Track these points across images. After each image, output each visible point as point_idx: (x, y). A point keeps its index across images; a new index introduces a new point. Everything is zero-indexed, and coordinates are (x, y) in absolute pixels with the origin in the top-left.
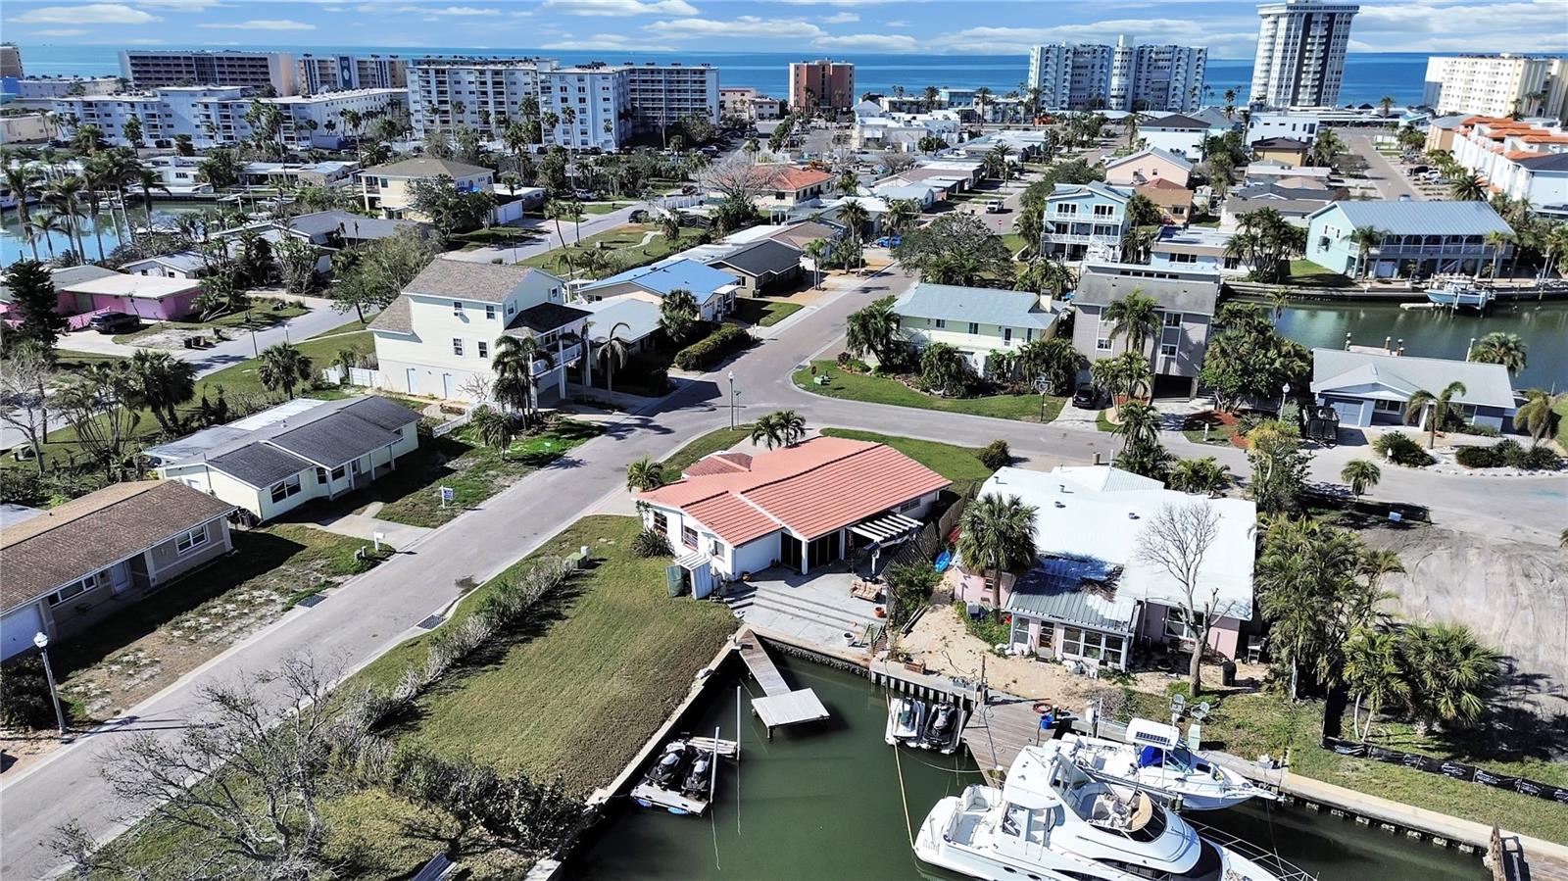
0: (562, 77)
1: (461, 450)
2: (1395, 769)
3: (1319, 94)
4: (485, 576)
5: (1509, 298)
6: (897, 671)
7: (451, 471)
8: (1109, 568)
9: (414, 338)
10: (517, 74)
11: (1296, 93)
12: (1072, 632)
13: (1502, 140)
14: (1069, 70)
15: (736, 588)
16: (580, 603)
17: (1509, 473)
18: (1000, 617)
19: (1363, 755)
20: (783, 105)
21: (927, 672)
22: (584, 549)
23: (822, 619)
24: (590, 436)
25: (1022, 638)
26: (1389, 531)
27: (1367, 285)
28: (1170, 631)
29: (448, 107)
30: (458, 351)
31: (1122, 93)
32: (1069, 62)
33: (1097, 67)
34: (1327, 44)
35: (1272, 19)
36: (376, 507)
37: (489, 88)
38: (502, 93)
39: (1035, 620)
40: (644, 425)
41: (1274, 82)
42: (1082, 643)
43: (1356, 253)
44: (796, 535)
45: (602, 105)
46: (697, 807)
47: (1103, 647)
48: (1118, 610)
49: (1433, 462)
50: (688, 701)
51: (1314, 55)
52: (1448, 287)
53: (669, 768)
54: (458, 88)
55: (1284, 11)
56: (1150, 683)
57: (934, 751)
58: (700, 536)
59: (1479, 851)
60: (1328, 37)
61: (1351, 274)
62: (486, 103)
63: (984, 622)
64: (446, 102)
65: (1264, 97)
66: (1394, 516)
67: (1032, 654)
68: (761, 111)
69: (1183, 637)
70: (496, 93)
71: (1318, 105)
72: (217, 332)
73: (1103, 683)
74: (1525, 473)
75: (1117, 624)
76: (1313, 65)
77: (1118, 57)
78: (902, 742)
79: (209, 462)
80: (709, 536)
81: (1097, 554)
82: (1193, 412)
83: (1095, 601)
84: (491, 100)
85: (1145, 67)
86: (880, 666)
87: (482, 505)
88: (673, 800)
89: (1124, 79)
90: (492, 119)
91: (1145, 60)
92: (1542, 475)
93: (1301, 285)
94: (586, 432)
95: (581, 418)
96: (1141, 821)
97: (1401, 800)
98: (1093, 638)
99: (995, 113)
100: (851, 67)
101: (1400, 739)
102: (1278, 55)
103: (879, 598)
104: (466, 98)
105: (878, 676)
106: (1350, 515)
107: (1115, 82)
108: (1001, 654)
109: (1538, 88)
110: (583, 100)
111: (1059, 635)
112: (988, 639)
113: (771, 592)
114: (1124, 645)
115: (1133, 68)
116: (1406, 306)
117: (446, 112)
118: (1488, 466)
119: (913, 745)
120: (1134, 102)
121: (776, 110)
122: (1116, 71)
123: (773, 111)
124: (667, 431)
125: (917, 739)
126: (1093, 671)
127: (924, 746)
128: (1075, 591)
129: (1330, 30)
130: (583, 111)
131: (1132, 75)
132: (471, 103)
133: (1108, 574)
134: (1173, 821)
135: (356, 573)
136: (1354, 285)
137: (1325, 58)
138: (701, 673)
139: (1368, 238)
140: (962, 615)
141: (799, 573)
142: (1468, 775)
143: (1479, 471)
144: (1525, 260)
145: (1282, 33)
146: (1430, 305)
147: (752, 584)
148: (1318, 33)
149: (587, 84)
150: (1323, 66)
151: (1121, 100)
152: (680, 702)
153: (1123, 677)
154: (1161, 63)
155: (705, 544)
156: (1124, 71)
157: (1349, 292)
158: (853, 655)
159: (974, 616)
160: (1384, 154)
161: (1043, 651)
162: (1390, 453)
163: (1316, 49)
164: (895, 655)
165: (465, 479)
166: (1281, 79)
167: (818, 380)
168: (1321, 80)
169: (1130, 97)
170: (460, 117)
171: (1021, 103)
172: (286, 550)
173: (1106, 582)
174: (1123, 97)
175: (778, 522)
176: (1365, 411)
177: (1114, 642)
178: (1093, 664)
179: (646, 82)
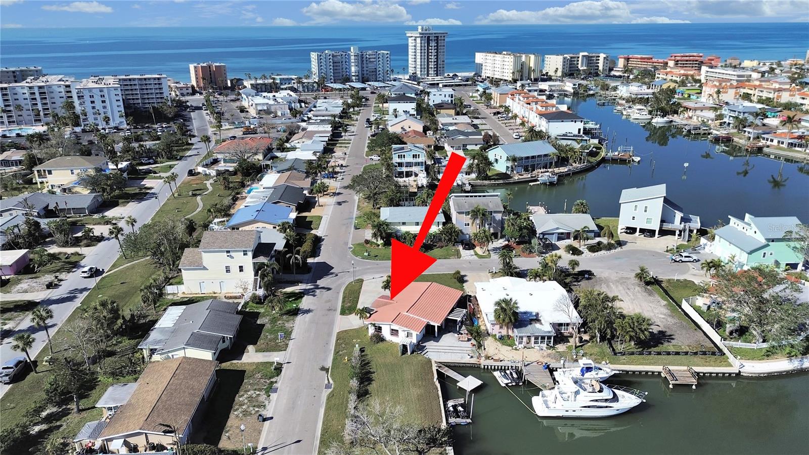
0: (90, 90)
1: (257, 315)
2: (633, 357)
3: (437, 71)
4: (329, 364)
5: (563, 176)
6: (490, 363)
7: (263, 325)
8: (534, 314)
9: (205, 268)
10: (53, 87)
11: (428, 71)
12: (536, 338)
13: (529, 104)
14: (331, 64)
15: (419, 347)
16: (373, 364)
17: (603, 252)
18: (509, 337)
19: (624, 355)
20: (193, 87)
21: (501, 361)
22: (357, 345)
23: (455, 351)
24: (302, 297)
25: (520, 343)
26: (587, 281)
27: (516, 178)
28: (559, 330)
29: (11, 108)
30: (228, 271)
31: (357, 74)
32: (331, 60)
33: (344, 63)
34: (437, 49)
35: (413, 38)
36: (250, 348)
37: (37, 96)
38: (46, 98)
39: (525, 336)
40: (317, 287)
41: (419, 67)
42: (540, 340)
43: (510, 164)
44: (432, 323)
45: (115, 104)
46: (469, 421)
47: (546, 340)
48: (546, 328)
49: (583, 253)
50: (439, 389)
51: (433, 54)
52: (544, 176)
53: (453, 412)
54: (16, 97)
55: (419, 35)
56: (561, 348)
57: (517, 385)
58: (400, 332)
59: (660, 373)
60: (437, 46)
61: (509, 173)
62: (37, 104)
63: (504, 340)
64: (9, 106)
65: (416, 73)
66: (586, 276)
67: (525, 347)
68: (182, 92)
69: (563, 331)
70: (42, 99)
71: (437, 76)
72: (56, 277)
73: (549, 351)
74: (608, 252)
75: (549, 332)
76: (433, 58)
77: (353, 57)
78: (507, 384)
79: (186, 345)
80: (404, 331)
81: (529, 310)
82: (502, 245)
83: (538, 325)
84: (39, 101)
85: (365, 62)
86: (484, 362)
87: (293, 336)
88: (459, 420)
89: (357, 67)
90: (42, 113)
91: (364, 59)
92: (613, 251)
93: (495, 179)
94: (299, 296)
95: (289, 290)
97: (638, 365)
98: (543, 338)
99: (303, 87)
100: (224, 66)
101: (629, 347)
102: (418, 54)
103: (469, 340)
104: (22, 102)
105: (484, 366)
106: (573, 277)
107: (353, 69)
108: (516, 349)
110: (103, 102)
111: (533, 339)
112: (510, 346)
113: (430, 345)
114: (552, 338)
115: (360, 62)
116: (531, 184)
117: (10, 111)
118: (598, 251)
119: (510, 385)
120: (363, 78)
121: (190, 91)
122: (353, 64)
123: (188, 91)
124: (329, 289)
125: (511, 383)
126: (545, 348)
127: (514, 384)
128: (531, 324)
129: (437, 43)
130: (104, 107)
131: (360, 65)
132: (26, 105)
133: (536, 316)
135: (278, 376)
136: (512, 177)
137: (437, 55)
138: (435, 380)
139: (514, 159)
140: (496, 339)
141: (435, 337)
142: (650, 353)
143: (596, 253)
144: (562, 161)
145: (419, 45)
146: (539, 183)
147: (424, 344)
148: (433, 45)
149: (105, 93)
150: (437, 58)
151: (357, 77)
152: (438, 391)
153: (553, 348)
154: (372, 60)
155: (402, 334)
156: (357, 64)
157: (511, 181)
158: (474, 361)
159: (500, 339)
160: (477, 103)
161: (528, 346)
162: (571, 252)
163: (433, 52)
164: (487, 358)
165: (272, 327)
166: (421, 65)
167: (366, 254)
168: (437, 65)
169: (360, 76)
170: (20, 113)
171: (315, 82)
172: (239, 375)
173: (537, 319)
174: (357, 76)
175: (425, 320)
176: (555, 237)
177: (549, 338)
178: (544, 346)
179: (127, 85)
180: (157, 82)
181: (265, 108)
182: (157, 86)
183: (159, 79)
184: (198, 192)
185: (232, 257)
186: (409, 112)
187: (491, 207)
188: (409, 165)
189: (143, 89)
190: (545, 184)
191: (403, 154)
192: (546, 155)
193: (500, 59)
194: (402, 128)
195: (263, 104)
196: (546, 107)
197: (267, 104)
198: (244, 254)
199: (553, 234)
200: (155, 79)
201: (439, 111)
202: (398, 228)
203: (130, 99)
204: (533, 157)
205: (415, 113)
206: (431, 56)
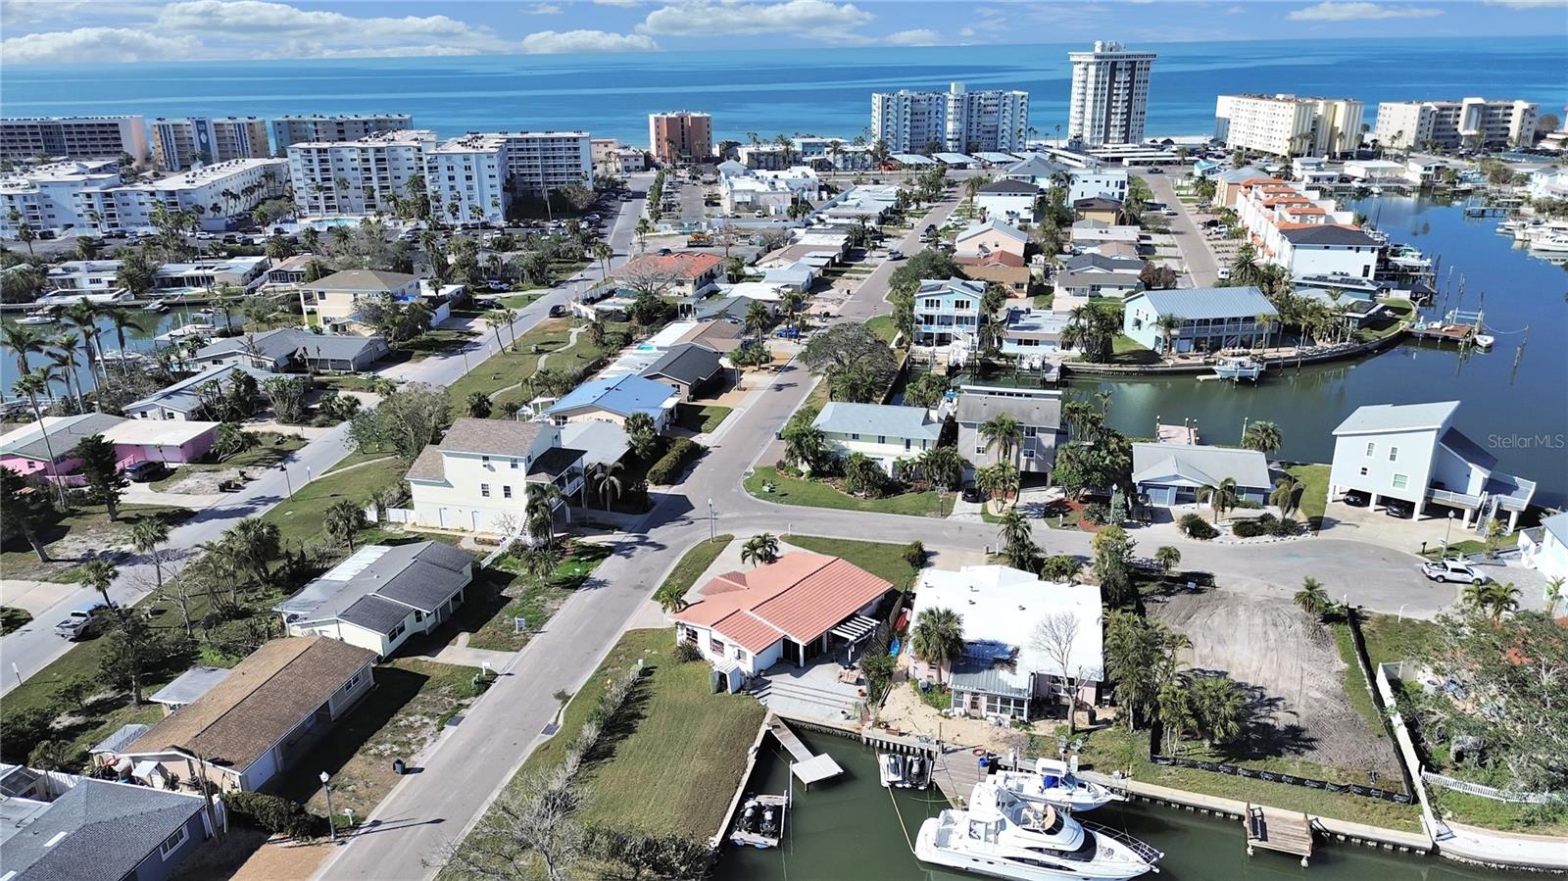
0: (449, 156)
1: (508, 579)
2: (1192, 771)
3: (1127, 132)
4: (574, 689)
5: (1277, 366)
6: (880, 735)
7: (509, 599)
8: (1010, 649)
9: (448, 484)
10: (399, 150)
11: (1107, 132)
12: (992, 699)
13: (1272, 208)
14: (908, 116)
15: (756, 683)
16: (652, 703)
17: (1266, 540)
18: (942, 688)
19: (1174, 764)
20: (647, 157)
21: (901, 734)
22: (640, 661)
23: (822, 701)
24: (604, 557)
25: (959, 704)
26: (1188, 596)
27: (1172, 361)
28: (1053, 690)
29: (332, 184)
30: (485, 493)
31: (957, 136)
32: (908, 109)
33: (933, 114)
34: (1131, 88)
35: (1082, 66)
36: (464, 638)
37: (372, 164)
38: (385, 169)
39: (968, 692)
40: (643, 542)
41: (1087, 123)
42: (999, 705)
43: (1160, 333)
44: (794, 639)
45: (488, 182)
46: (774, 842)
47: (1012, 707)
48: (1018, 681)
49: (1217, 534)
50: (749, 771)
51: (1121, 98)
52: (1230, 362)
53: (750, 819)
54: (340, 165)
55: (1092, 60)
56: (1044, 727)
57: (914, 788)
58: (726, 646)
59: (1241, 818)
60: (1132, 82)
61: (1159, 350)
62: (370, 179)
63: (931, 693)
64: (329, 179)
65: (1081, 136)
66: (1191, 585)
67: (966, 714)
68: (626, 164)
69: (1061, 694)
70: (379, 169)
71: (1126, 142)
72: (242, 474)
73: (1014, 731)
74: (1278, 539)
75: (1020, 691)
76: (1120, 107)
77: (951, 104)
78: (893, 784)
79: (340, 616)
80: (733, 646)
81: (1001, 639)
82: (1050, 500)
83: (1003, 674)
84: (374, 174)
85: (975, 112)
86: (868, 732)
87: (545, 628)
88: (756, 839)
89: (957, 123)
90: (377, 194)
91: (975, 107)
92: (1289, 539)
93: (1122, 362)
94: (599, 553)
95: (590, 540)
96: (1050, 822)
97: (1196, 791)
98: (1006, 701)
99: (845, 160)
100: (708, 119)
101: (1195, 751)
102: (1090, 98)
103: (859, 682)
104: (349, 175)
105: (868, 739)
106: (1163, 584)
107: (950, 126)
108: (946, 716)
109: (1307, 129)
110: (469, 178)
111: (983, 702)
112: (937, 706)
113: (782, 682)
114: (1026, 704)
115: (965, 113)
116: (1201, 378)
117: (330, 189)
118: (1254, 535)
119: (900, 785)
120: (968, 144)
121: (641, 163)
122: (950, 117)
123: (637, 164)
124: (661, 547)
125: (903, 782)
126: (1007, 723)
127: (907, 786)
128: (991, 668)
129: (1132, 76)
130: (470, 188)
131: (964, 120)
132: (354, 179)
133: (1011, 653)
134: (1068, 821)
135: (477, 695)
136: (1161, 360)
137: (1130, 101)
138: (751, 750)
139: (1170, 324)
140: (916, 689)
141: (798, 666)
142: (1234, 771)
143: (1248, 539)
144: (1287, 333)
145: (1092, 79)
146: (1218, 376)
147: (768, 678)
148: (1123, 79)
149: (473, 163)
150: (1129, 107)
151: (957, 143)
152: (744, 772)
153: (1026, 725)
154: (989, 109)
155: (730, 652)
156: (958, 117)
157: (1158, 367)
158: (849, 726)
159: (924, 689)
160: (1184, 201)
161: (974, 712)
162: (1188, 530)
163: (1122, 93)
164: (878, 724)
165: (522, 605)
166: (1093, 120)
167: (766, 489)
168: (1128, 120)
169: (964, 140)
170: (344, 192)
171: (868, 151)
172: (415, 683)
173: (1007, 659)
174: (958, 140)
175: (781, 631)
176: (1170, 494)
177: (1019, 703)
178: (1007, 718)
179: (522, 150)
180: (571, 145)
181: (748, 199)
182: (571, 153)
183: (575, 140)
184: (547, 348)
185: (493, 470)
186: (1018, 214)
187: (1035, 420)
188: (946, 320)
189: (548, 158)
190: (1230, 379)
191: (936, 298)
192: (1251, 319)
193: (1266, 109)
194: (981, 246)
195: (745, 192)
196: (1303, 215)
197: (753, 191)
198: (513, 466)
199: (1166, 487)
200: (568, 139)
201: (1082, 214)
202: (844, 443)
203: (524, 175)
204: (1220, 321)
205: (1031, 216)
206: (1117, 101)
